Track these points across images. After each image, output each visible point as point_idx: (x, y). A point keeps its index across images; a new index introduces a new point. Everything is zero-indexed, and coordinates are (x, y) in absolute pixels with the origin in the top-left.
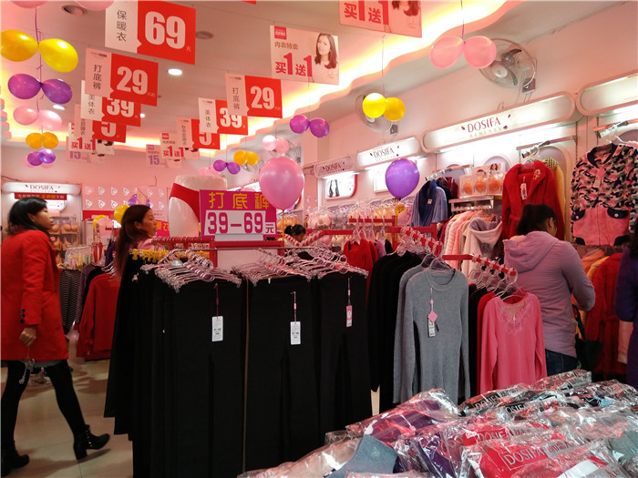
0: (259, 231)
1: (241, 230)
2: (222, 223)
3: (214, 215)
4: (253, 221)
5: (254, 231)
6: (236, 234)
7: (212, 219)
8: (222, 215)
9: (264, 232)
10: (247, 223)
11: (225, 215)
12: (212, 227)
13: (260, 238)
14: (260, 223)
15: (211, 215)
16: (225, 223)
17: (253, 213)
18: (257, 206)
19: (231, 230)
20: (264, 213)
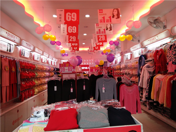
0: (71, 71)
1: (68, 71)
2: (63, 69)
3: (62, 68)
4: (70, 69)
5: (70, 71)
6: (67, 71)
7: (62, 69)
8: (63, 68)
9: (72, 71)
10: (69, 69)
11: (64, 68)
12: (62, 70)
13: (71, 72)
14: (72, 69)
15: (61, 68)
16: (64, 69)
17: (70, 67)
18: (71, 66)
19: (65, 71)
20: (72, 67)
